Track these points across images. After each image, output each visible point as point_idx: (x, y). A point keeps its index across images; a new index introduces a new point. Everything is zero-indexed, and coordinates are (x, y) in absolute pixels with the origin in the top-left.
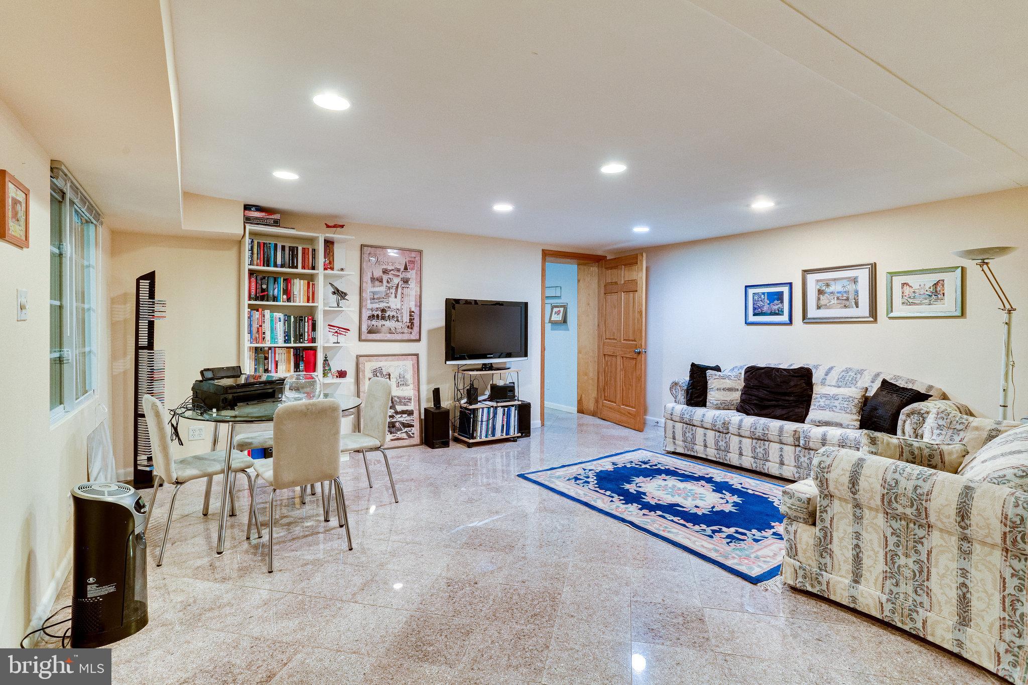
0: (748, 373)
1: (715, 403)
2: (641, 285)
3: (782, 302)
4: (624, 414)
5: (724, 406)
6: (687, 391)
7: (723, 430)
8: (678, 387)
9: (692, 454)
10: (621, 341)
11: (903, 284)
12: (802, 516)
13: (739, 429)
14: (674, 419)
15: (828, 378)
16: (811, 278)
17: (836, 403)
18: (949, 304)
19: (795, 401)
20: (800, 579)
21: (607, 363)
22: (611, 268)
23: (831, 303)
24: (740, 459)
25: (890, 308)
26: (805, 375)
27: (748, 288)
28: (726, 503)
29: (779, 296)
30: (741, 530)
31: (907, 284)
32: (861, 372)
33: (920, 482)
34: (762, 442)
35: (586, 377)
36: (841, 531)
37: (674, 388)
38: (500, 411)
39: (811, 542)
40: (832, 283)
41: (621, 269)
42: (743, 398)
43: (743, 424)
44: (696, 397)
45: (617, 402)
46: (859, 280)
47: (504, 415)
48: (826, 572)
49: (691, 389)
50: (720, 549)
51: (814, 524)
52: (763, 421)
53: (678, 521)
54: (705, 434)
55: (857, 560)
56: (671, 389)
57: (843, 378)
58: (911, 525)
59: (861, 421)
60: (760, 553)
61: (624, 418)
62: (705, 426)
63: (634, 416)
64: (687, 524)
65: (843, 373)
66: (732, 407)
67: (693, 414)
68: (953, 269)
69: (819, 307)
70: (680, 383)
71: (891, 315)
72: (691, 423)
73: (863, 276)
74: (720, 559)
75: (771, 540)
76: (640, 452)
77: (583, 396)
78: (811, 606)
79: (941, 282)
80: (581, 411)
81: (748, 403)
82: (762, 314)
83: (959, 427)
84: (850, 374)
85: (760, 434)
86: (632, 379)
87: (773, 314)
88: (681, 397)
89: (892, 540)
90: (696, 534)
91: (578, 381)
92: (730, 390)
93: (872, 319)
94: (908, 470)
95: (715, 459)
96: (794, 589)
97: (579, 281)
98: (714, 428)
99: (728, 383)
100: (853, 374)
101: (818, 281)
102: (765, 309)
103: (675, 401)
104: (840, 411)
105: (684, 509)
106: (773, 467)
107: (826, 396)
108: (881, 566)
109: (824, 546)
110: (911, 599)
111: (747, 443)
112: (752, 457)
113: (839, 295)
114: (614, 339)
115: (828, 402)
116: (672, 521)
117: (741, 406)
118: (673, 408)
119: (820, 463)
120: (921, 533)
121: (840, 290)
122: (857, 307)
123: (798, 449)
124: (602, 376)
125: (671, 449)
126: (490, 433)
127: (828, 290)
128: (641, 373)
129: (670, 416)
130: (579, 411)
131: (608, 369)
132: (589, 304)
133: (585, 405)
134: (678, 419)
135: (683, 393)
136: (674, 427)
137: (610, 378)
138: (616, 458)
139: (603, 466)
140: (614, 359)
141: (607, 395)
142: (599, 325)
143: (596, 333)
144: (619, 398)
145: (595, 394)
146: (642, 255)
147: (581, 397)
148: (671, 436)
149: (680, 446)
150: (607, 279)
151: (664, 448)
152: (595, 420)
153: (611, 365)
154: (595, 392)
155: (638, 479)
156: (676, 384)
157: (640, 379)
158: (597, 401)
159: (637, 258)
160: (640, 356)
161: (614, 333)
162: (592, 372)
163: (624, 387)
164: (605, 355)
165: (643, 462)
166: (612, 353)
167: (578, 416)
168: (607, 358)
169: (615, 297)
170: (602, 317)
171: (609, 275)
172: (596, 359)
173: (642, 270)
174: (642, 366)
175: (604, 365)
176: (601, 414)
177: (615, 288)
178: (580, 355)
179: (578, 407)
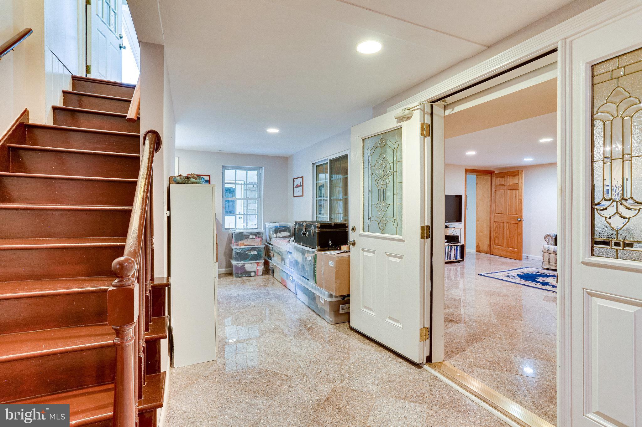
2: (521, 186)
4: (509, 252)
8: (550, 237)
10: (507, 215)
14: (549, 252)
21: (497, 226)
22: (500, 177)
35: (482, 234)
37: (547, 237)
38: (453, 248)
41: (507, 178)
45: (504, 246)
47: (455, 249)
56: (545, 238)
61: (509, 254)
63: (517, 254)
70: (551, 235)
76: (529, 268)
77: (480, 243)
86: (515, 234)
91: (476, 236)
97: (477, 184)
103: (548, 244)
114: (502, 214)
118: (549, 248)
124: (493, 233)
125: (548, 267)
126: (449, 258)
128: (521, 231)
129: (546, 251)
130: (477, 251)
131: (498, 229)
132: (484, 196)
133: (481, 248)
134: (552, 252)
135: (553, 240)
136: (549, 256)
137: (499, 233)
138: (520, 270)
139: (517, 273)
140: (502, 224)
141: (496, 243)
142: (491, 207)
143: (489, 211)
144: (505, 244)
145: (488, 242)
146: (522, 171)
147: (479, 244)
148: (547, 261)
149: (553, 266)
150: (497, 183)
151: (543, 267)
152: (489, 255)
153: (500, 227)
154: (488, 241)
155: (541, 278)
156: (548, 236)
157: (520, 234)
158: (490, 246)
159: (518, 172)
160: (521, 222)
161: (502, 211)
162: (486, 231)
163: (509, 238)
164: (495, 222)
165: (536, 272)
166: (500, 221)
167: (476, 253)
168: (496, 223)
169: (502, 192)
170: (493, 202)
171: (498, 181)
172: (489, 224)
173: (522, 178)
174: (521, 227)
175: (494, 227)
176: (492, 252)
177: (502, 188)
178: (478, 222)
179: (476, 249)
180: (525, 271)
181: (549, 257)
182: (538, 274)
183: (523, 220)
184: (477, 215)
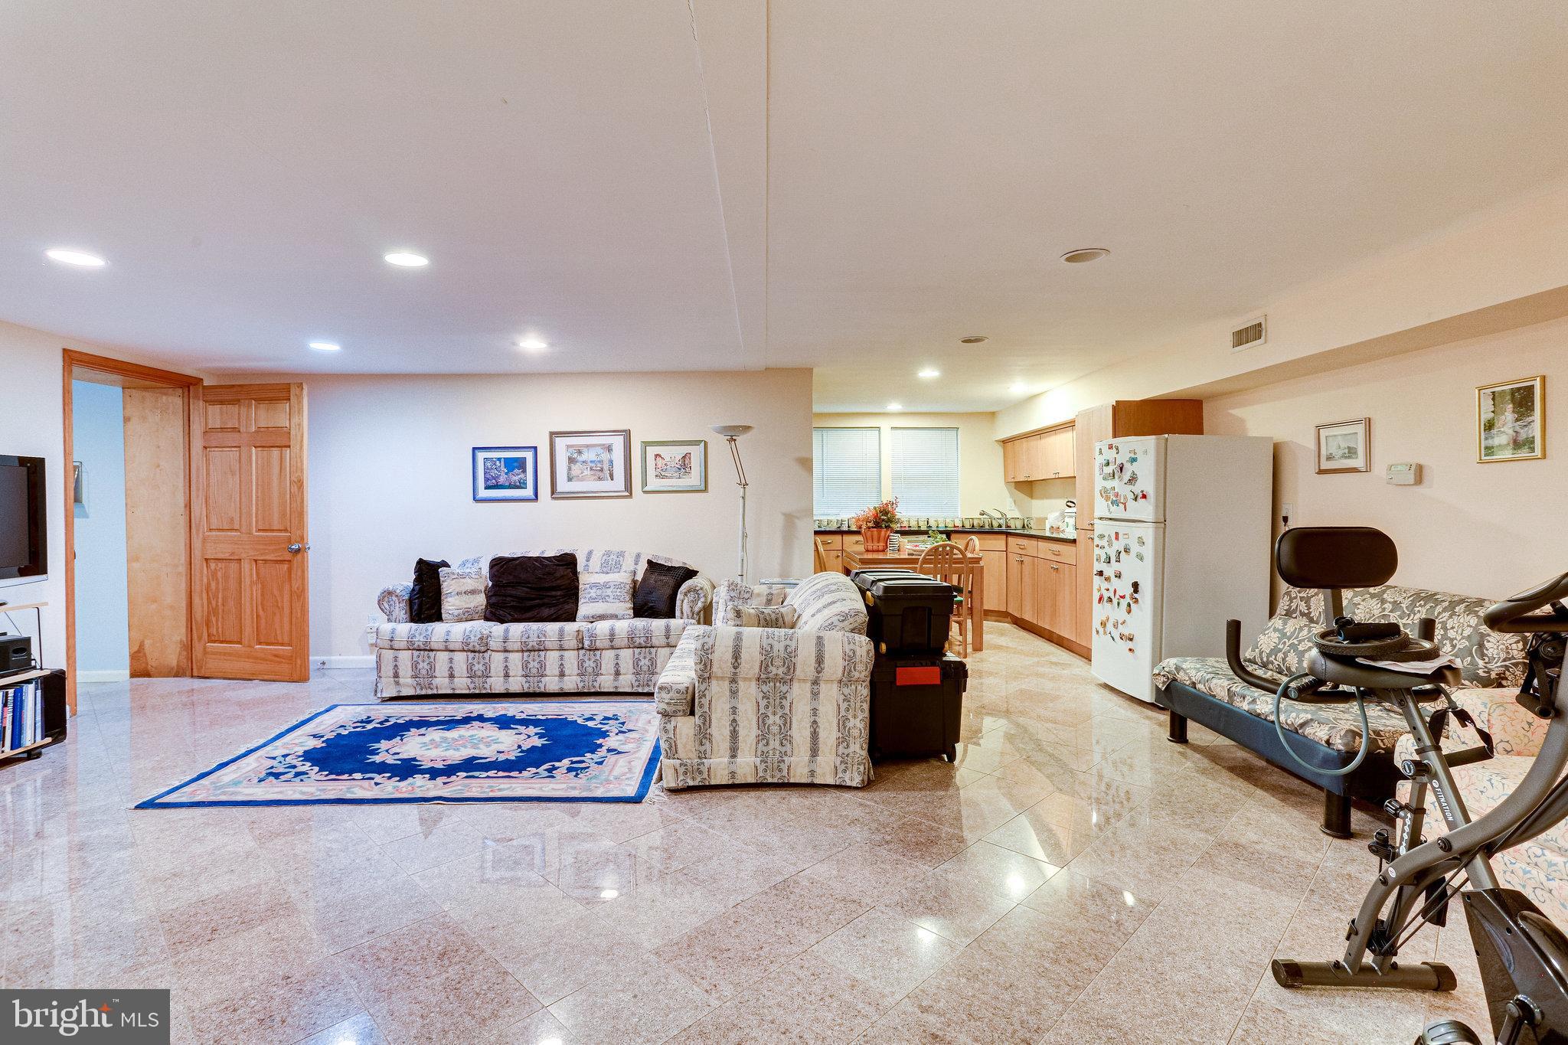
0: (496, 568)
1: (456, 613)
2: (299, 438)
3: (524, 471)
4: (263, 659)
5: (467, 616)
6: (411, 602)
7: (478, 649)
8: (394, 598)
9: (430, 692)
10: (250, 533)
11: (657, 456)
12: (681, 708)
13: (505, 642)
14: (395, 647)
15: (591, 563)
16: (560, 442)
17: (609, 592)
18: (694, 479)
19: (563, 596)
20: (681, 777)
21: (214, 574)
22: (222, 403)
23: (584, 474)
24: (506, 682)
25: (644, 483)
26: (568, 562)
27: (476, 451)
28: (532, 739)
29: (521, 464)
30: (575, 759)
31: (660, 456)
32: (621, 554)
33: (788, 642)
34: (536, 653)
35: (154, 606)
36: (719, 710)
37: (386, 599)
39: (692, 732)
40: (585, 450)
41: (250, 406)
42: (493, 600)
43: (510, 634)
44: (428, 609)
45: (246, 641)
46: (614, 448)
48: (706, 758)
49: (417, 598)
50: (576, 785)
51: (692, 713)
52: (535, 626)
53: (496, 775)
54: (451, 660)
55: (734, 734)
56: (380, 603)
57: (607, 562)
58: (778, 684)
59: (634, 609)
60: (616, 773)
61: (262, 667)
62: (451, 647)
63: (290, 659)
64: (512, 774)
65: (605, 557)
66: (477, 616)
67: (429, 633)
68: (696, 443)
69: (570, 479)
70: (398, 591)
71: (646, 489)
72: (428, 648)
73: (618, 442)
74: (585, 794)
75: (612, 759)
76: (339, 709)
77: (147, 643)
78: (696, 799)
79: (689, 455)
80: (140, 670)
81: (504, 607)
82: (497, 486)
83: (746, 596)
84: (612, 557)
85: (535, 644)
86: (282, 596)
87: (512, 486)
88: (400, 610)
89: (763, 703)
90: (532, 781)
91: (131, 616)
92: (473, 592)
93: (627, 494)
94: (776, 633)
95: (467, 692)
96: (674, 791)
98: (466, 648)
99: (469, 584)
100: (615, 557)
101: (568, 447)
102: (502, 480)
103: (391, 619)
104: (613, 601)
105: (488, 760)
106: (552, 683)
107: (595, 585)
108: (755, 732)
109: (703, 735)
110: (778, 752)
111: (515, 659)
112: (523, 676)
113: (593, 465)
114: (231, 530)
115: (599, 592)
116: (488, 777)
117: (491, 612)
118: (393, 631)
119: (703, 646)
120: (784, 688)
121: (593, 459)
122: (612, 480)
123: (582, 652)
124: (201, 599)
125: (392, 692)
127: (580, 459)
128: (303, 584)
129: (387, 644)
130: (134, 674)
131: (218, 583)
132: (159, 466)
133: (153, 659)
134: (403, 645)
135: (403, 605)
136: (396, 658)
137: (225, 599)
138: (309, 728)
139: (301, 744)
140: (234, 566)
141: (215, 633)
142: (189, 506)
143: (182, 521)
144: (248, 630)
145: (181, 634)
146: (300, 386)
147: (142, 645)
148: (391, 674)
149: (408, 686)
150: (210, 421)
151: (379, 695)
152: (187, 683)
153: (226, 577)
154: (183, 630)
155: (384, 745)
156: (390, 593)
157: (300, 595)
158: (189, 647)
159: (287, 388)
160: (299, 556)
161: (232, 519)
162: (173, 593)
163: (261, 612)
164: (206, 560)
165: (362, 722)
166: (227, 556)
167: (132, 684)
168: (213, 565)
169: (234, 454)
170: (198, 490)
171: (216, 415)
172: (182, 569)
173: (300, 411)
174: (303, 572)
175: (205, 580)
176: (200, 668)
177: (230, 438)
178: (136, 565)
179: (131, 666)
180: (328, 725)
181: (396, 661)
182: (369, 727)
183: (309, 548)
184: (129, 538)
